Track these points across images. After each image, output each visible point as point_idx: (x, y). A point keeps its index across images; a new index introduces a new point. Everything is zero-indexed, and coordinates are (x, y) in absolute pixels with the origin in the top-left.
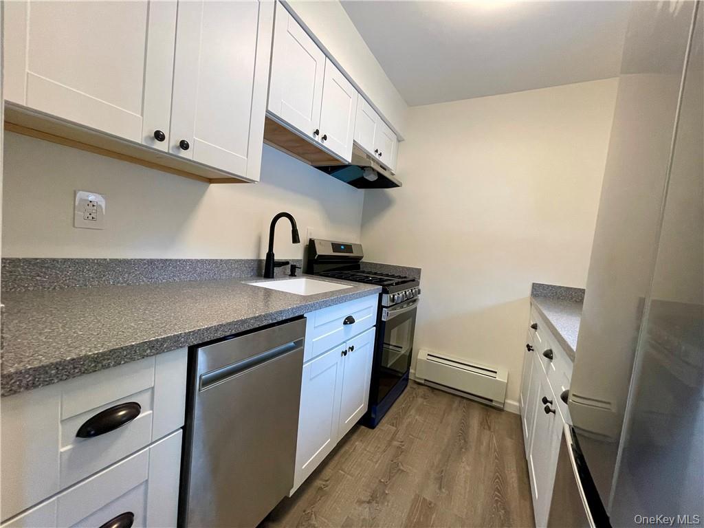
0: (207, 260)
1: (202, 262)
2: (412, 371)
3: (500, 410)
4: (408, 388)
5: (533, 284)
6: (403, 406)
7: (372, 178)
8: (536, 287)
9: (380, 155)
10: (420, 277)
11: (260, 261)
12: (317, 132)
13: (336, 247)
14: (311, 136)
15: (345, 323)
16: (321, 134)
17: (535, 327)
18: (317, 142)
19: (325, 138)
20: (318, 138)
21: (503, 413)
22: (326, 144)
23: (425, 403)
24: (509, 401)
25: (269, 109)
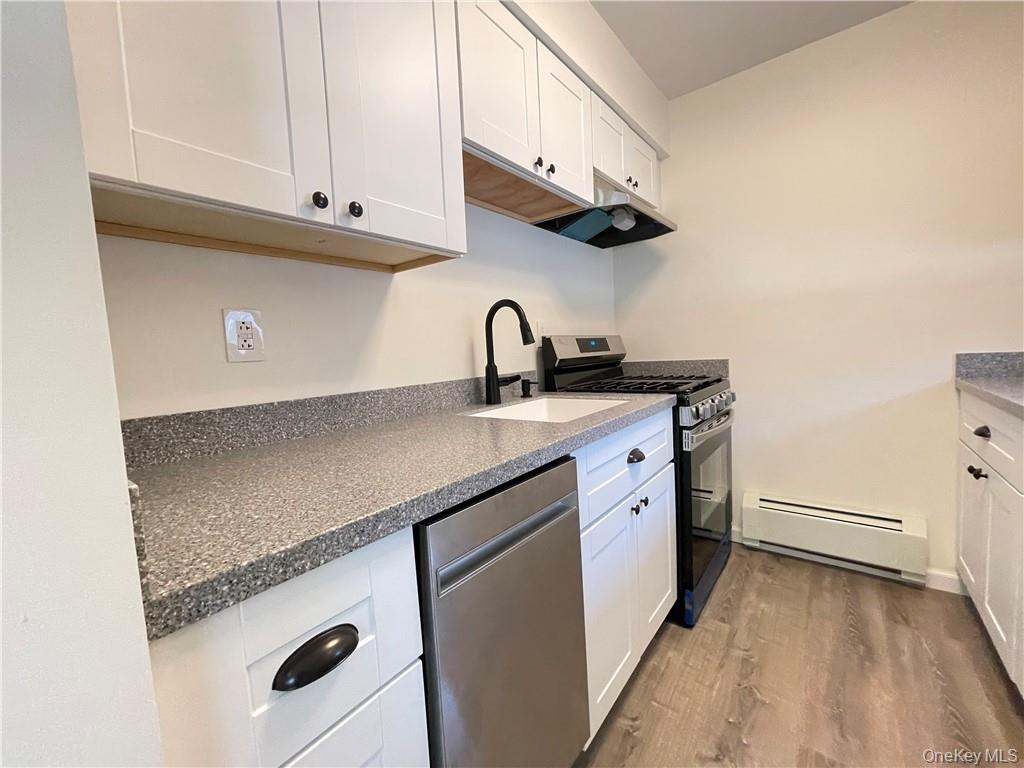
0: (404, 388)
1: (399, 391)
2: (734, 528)
3: (918, 588)
4: (733, 558)
5: (958, 356)
6: (733, 587)
7: (626, 224)
8: (961, 359)
9: (636, 185)
10: (727, 372)
11: (477, 380)
12: (540, 162)
13: (584, 344)
14: (531, 169)
15: (630, 461)
16: (546, 165)
17: (983, 433)
18: (540, 179)
19: (552, 169)
20: (542, 172)
21: (924, 592)
22: (554, 179)
23: (770, 581)
24: (933, 571)
25: (466, 136)
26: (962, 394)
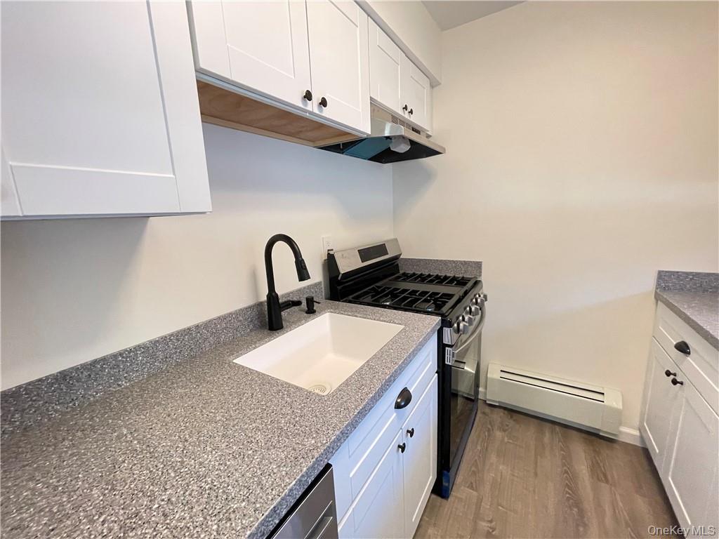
5: (660, 272)
7: (403, 148)
8: (662, 276)
9: (411, 112)
10: (481, 272)
12: (308, 96)
13: (365, 254)
14: (299, 104)
15: (397, 406)
16: (316, 98)
17: (683, 348)
18: (311, 113)
19: (323, 103)
20: (313, 106)
22: (327, 113)
23: (506, 440)
24: (624, 429)
26: (659, 302)
